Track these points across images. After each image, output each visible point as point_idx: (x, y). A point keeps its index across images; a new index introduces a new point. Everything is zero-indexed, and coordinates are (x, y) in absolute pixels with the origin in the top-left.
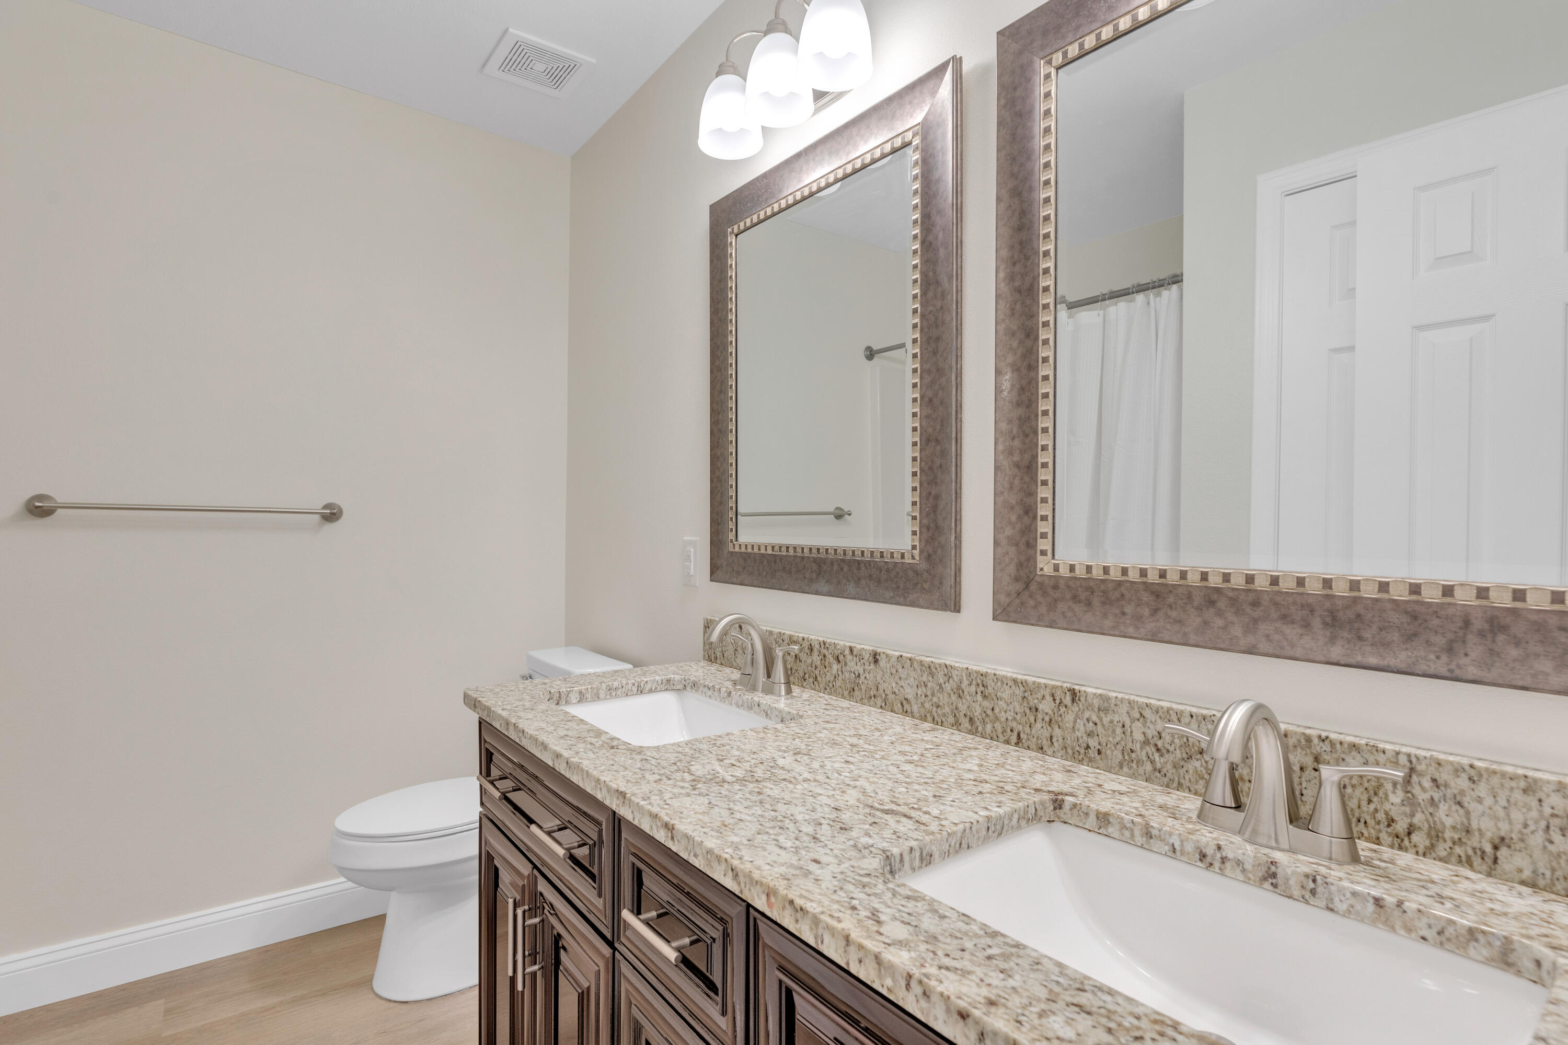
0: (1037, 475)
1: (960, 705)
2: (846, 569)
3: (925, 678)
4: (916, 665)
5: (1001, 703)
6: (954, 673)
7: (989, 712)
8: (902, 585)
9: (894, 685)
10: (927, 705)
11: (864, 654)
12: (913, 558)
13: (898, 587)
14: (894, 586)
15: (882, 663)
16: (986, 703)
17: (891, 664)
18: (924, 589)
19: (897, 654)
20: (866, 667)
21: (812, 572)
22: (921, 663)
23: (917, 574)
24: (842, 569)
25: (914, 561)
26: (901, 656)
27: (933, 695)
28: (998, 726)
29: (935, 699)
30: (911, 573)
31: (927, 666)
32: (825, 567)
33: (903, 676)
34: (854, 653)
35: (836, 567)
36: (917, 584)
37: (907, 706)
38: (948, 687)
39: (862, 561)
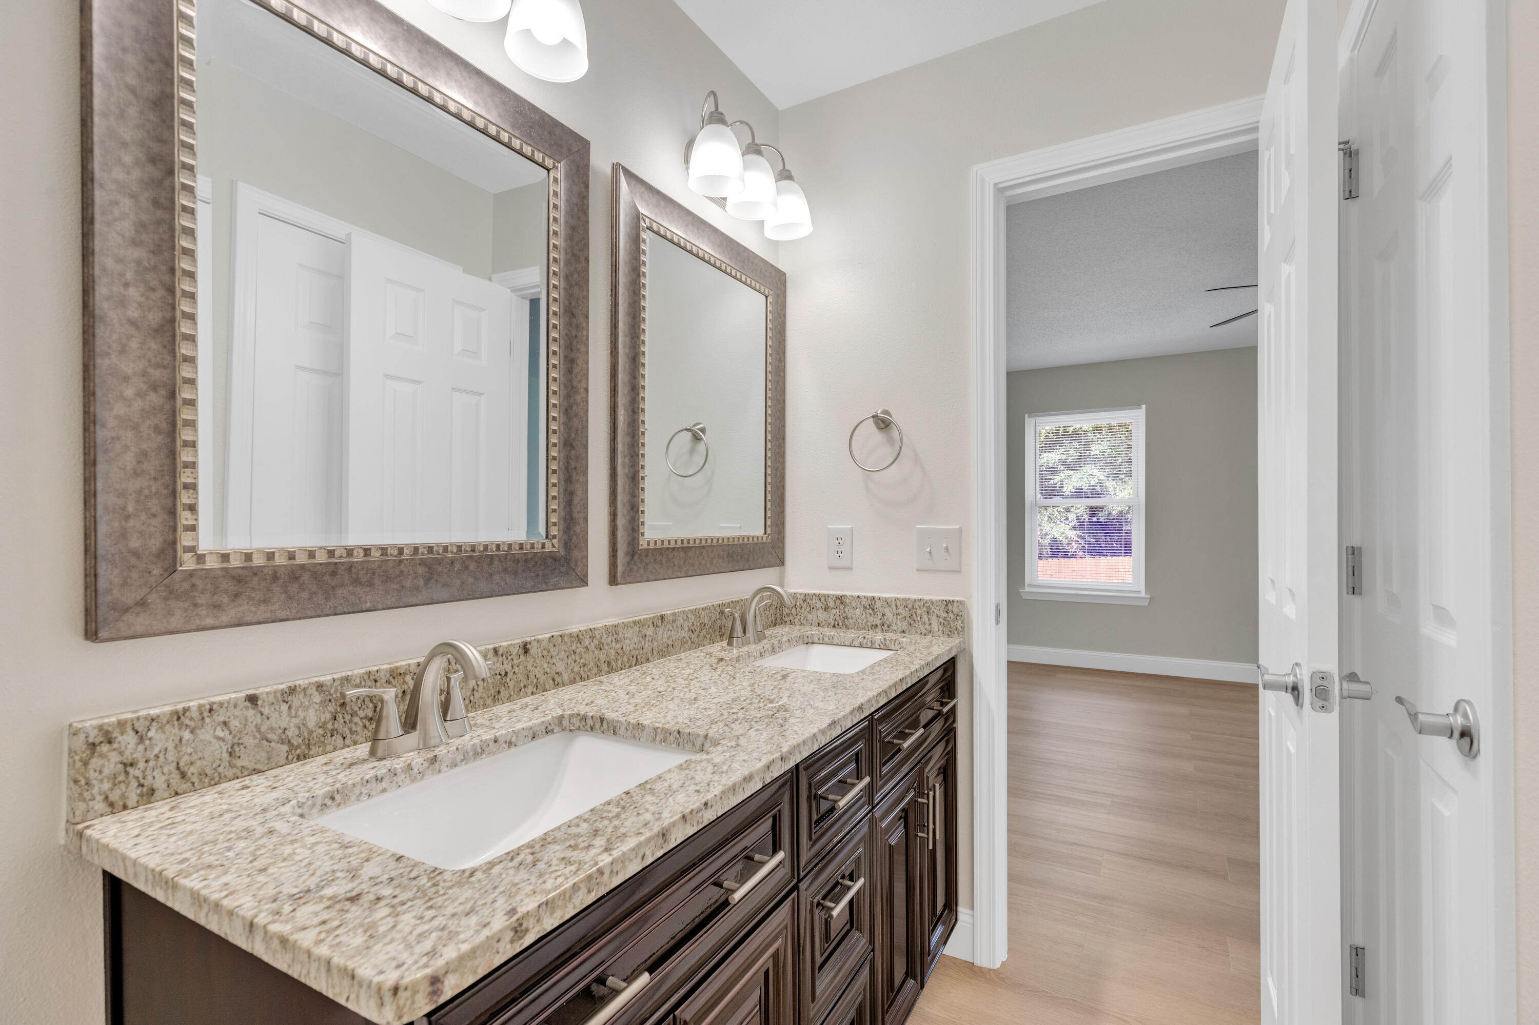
0: (638, 484)
1: (601, 656)
2: (472, 566)
3: (574, 647)
4: (566, 639)
5: (627, 641)
6: (597, 633)
7: (620, 651)
8: (540, 573)
9: (545, 666)
10: (576, 669)
11: (512, 649)
12: (553, 546)
13: (538, 575)
14: (533, 575)
15: (533, 650)
16: (619, 646)
17: (542, 648)
18: (562, 572)
19: (548, 636)
20: (515, 661)
21: (416, 578)
22: (571, 635)
23: (555, 560)
24: (467, 567)
25: (554, 550)
26: (553, 636)
27: (581, 658)
28: (625, 659)
29: (582, 661)
30: (549, 561)
31: (575, 636)
32: (440, 569)
33: (554, 654)
34: (500, 653)
35: (457, 566)
36: (554, 570)
37: (558, 679)
38: (592, 647)
39: (497, 555)
